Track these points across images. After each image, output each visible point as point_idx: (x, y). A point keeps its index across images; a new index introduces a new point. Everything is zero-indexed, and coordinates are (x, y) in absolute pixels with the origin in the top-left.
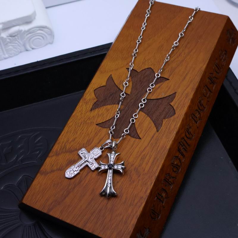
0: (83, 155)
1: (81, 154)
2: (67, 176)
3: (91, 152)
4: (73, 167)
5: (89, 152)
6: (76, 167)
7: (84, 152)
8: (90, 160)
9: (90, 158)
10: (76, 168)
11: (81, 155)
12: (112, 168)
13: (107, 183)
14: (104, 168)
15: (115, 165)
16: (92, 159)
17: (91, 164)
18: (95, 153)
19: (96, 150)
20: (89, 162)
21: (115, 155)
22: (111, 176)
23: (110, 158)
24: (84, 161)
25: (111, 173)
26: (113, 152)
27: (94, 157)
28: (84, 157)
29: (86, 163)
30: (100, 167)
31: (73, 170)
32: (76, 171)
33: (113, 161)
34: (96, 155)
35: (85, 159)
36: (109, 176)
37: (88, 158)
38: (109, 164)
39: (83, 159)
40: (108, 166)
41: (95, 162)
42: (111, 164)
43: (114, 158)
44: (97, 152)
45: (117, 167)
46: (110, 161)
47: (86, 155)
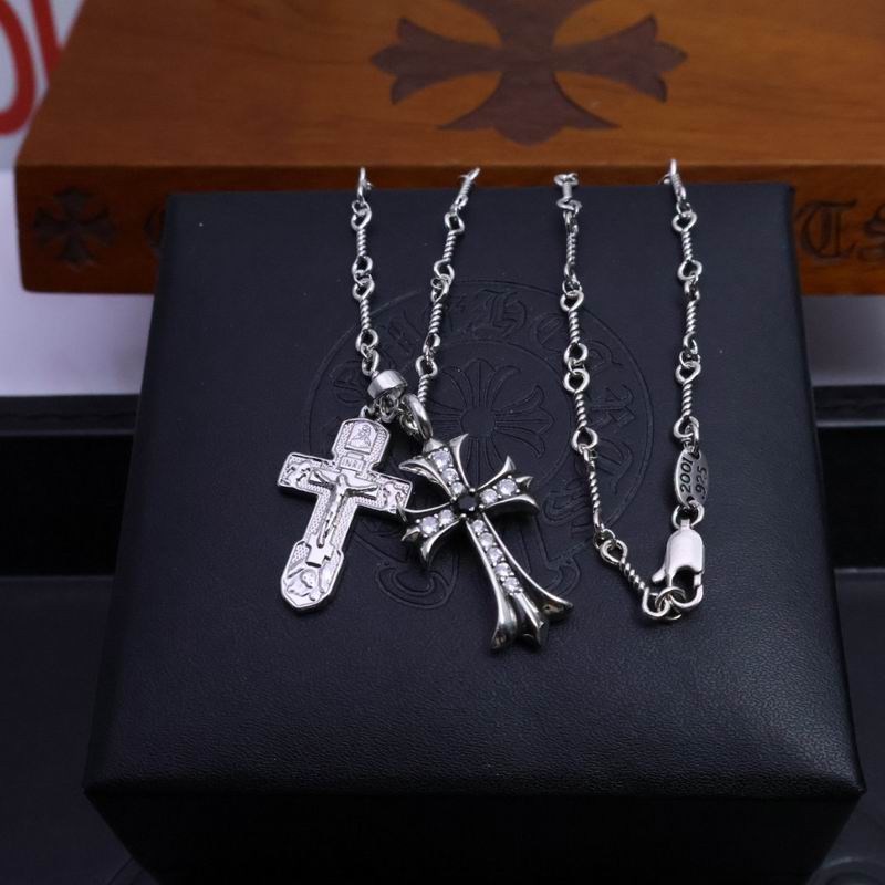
0: (311, 482)
1: (298, 480)
2: (299, 602)
3: (338, 447)
4: (298, 552)
5: (330, 456)
6: (313, 543)
7: (305, 465)
8: (356, 483)
9: (351, 475)
10: (320, 546)
11: (304, 486)
12: (482, 506)
13: (501, 583)
14: (441, 528)
15: (485, 488)
16: (365, 475)
17: (373, 494)
18: (358, 444)
19: (351, 432)
20: (358, 495)
21: (451, 450)
22: (496, 541)
23: (440, 473)
24: (332, 500)
25: (490, 532)
26: (435, 444)
27: (365, 463)
28: (324, 484)
29: (352, 505)
30: (417, 530)
31: (310, 564)
32: (326, 558)
33: (461, 481)
34: (368, 451)
35: (332, 488)
36: (484, 548)
37: (346, 478)
38: (455, 498)
39: (323, 496)
40: (457, 509)
41: (387, 480)
42: (461, 496)
43: (456, 467)
44: (363, 435)
45: (498, 492)
46: (448, 485)
47: (324, 472)
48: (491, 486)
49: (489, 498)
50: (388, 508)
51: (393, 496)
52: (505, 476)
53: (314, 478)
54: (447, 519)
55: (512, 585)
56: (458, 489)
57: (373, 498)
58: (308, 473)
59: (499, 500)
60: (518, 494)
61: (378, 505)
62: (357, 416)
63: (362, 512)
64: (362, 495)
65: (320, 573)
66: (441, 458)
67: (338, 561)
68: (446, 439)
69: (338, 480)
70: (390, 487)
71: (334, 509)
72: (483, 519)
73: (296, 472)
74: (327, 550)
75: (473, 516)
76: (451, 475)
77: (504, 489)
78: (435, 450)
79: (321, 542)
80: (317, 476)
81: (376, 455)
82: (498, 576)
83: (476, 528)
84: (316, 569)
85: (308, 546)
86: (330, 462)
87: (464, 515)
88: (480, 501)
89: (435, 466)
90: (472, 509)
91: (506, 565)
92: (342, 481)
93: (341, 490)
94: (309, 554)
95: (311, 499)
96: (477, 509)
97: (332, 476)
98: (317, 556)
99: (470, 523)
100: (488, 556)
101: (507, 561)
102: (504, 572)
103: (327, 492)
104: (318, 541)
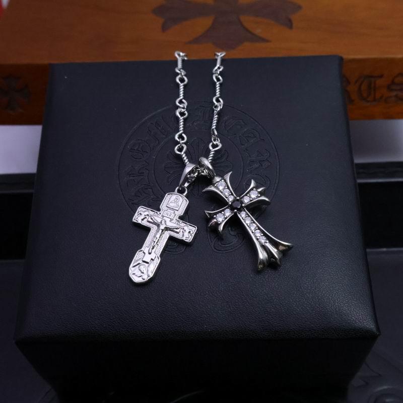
0: (148, 221)
1: (143, 220)
2: (137, 280)
3: (163, 206)
4: (138, 256)
5: (159, 210)
6: (146, 251)
7: (146, 213)
8: (170, 224)
9: (168, 220)
10: (150, 253)
11: (145, 223)
12: (243, 205)
13: (257, 239)
14: (226, 218)
15: (243, 196)
16: (174, 221)
17: (178, 231)
18: (172, 205)
19: (170, 199)
20: (170, 230)
21: (225, 181)
22: (252, 220)
23: (222, 192)
24: (157, 231)
25: (249, 216)
27: (175, 215)
28: (154, 223)
29: (167, 235)
30: (215, 220)
31: (144, 262)
32: (152, 259)
33: (232, 194)
34: (177, 209)
35: (158, 226)
36: (247, 224)
37: (165, 222)
38: (230, 203)
39: (154, 229)
40: (232, 208)
41: (185, 224)
42: (233, 202)
43: (228, 188)
44: (176, 201)
45: (250, 197)
46: (226, 197)
47: (155, 218)
48: (246, 195)
49: (246, 200)
50: (184, 238)
51: (187, 233)
52: (252, 189)
53: (150, 220)
54: (228, 213)
55: (263, 240)
56: (231, 199)
57: (177, 233)
58: (147, 217)
59: (251, 201)
60: (259, 197)
61: (179, 236)
63: (171, 239)
64: (172, 231)
65: (148, 266)
66: (221, 185)
67: (157, 261)
69: (161, 222)
70: (186, 228)
71: (158, 236)
72: (245, 211)
73: (142, 215)
74: (153, 256)
75: (240, 210)
76: (227, 192)
77: (253, 195)
78: (218, 182)
79: (150, 251)
80: (152, 219)
81: (181, 212)
82: (256, 236)
83: (242, 215)
84: (147, 265)
86: (158, 212)
87: (236, 211)
88: (242, 203)
89: (218, 189)
90: (239, 207)
91: (259, 231)
92: (163, 223)
93: (162, 227)
94: (144, 256)
95: (147, 230)
96: (242, 206)
97: (159, 220)
98: (147, 258)
99: (239, 214)
100: (250, 228)
101: (259, 229)
102: (258, 233)
103: (155, 227)
104: (149, 251)
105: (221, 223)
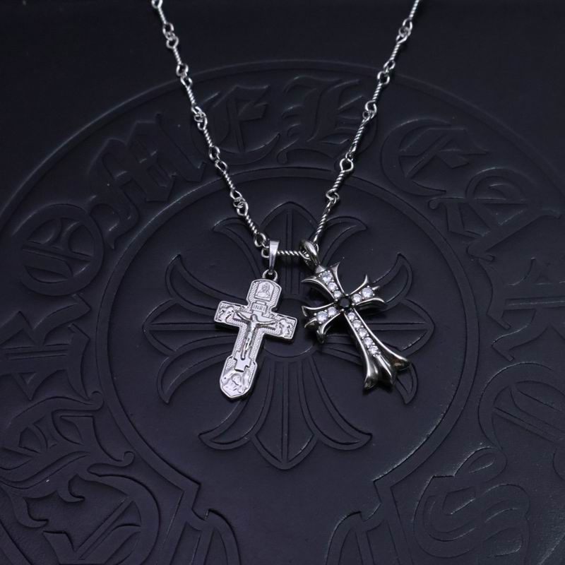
0: (235, 319)
1: (227, 318)
2: (231, 394)
3: (250, 297)
4: (229, 362)
5: (246, 303)
6: (238, 357)
7: (231, 309)
8: (262, 319)
9: (259, 314)
10: (243, 359)
11: (230, 321)
12: (353, 304)
13: (367, 349)
14: (330, 318)
15: (354, 294)
16: (267, 315)
17: (274, 326)
18: (262, 295)
19: (257, 288)
20: (265, 327)
21: (332, 272)
22: (362, 324)
23: (326, 286)
24: (248, 331)
25: (359, 319)
26: (321, 269)
27: (267, 307)
28: (243, 320)
29: (261, 333)
30: (315, 320)
31: (237, 370)
32: (247, 366)
33: (340, 289)
34: (269, 299)
35: (248, 323)
36: (356, 329)
37: (256, 317)
38: (337, 300)
39: (243, 328)
40: (338, 306)
41: (281, 318)
42: (340, 299)
43: (336, 281)
44: (265, 289)
45: (362, 295)
46: (332, 292)
47: (243, 313)
48: (357, 292)
49: (357, 299)
50: (283, 336)
51: (285, 328)
52: (365, 286)
53: (236, 317)
54: (333, 313)
55: (374, 350)
56: (337, 295)
57: (274, 329)
58: (232, 314)
59: (363, 300)
61: (276, 333)
62: (261, 277)
63: (267, 338)
64: (266, 327)
65: (244, 375)
66: (327, 276)
67: (253, 368)
68: (328, 266)
69: (251, 319)
70: (283, 322)
71: (250, 335)
72: (354, 312)
73: (226, 313)
74: (247, 362)
75: (348, 311)
76: (333, 287)
77: (366, 294)
78: (323, 272)
79: (243, 357)
80: (238, 315)
81: (273, 302)
82: (365, 346)
83: (350, 317)
84: (241, 373)
85: (235, 359)
86: (246, 307)
87: (343, 310)
88: (351, 301)
89: (322, 281)
90: (347, 306)
91: (369, 339)
92: (254, 318)
93: (253, 325)
94: (236, 364)
95: (235, 330)
96: (350, 306)
97: (248, 316)
98: (241, 366)
99: (347, 314)
100: (358, 333)
101: (370, 336)
102: (369, 342)
103: (245, 326)
104: (241, 356)
105: (322, 324)
